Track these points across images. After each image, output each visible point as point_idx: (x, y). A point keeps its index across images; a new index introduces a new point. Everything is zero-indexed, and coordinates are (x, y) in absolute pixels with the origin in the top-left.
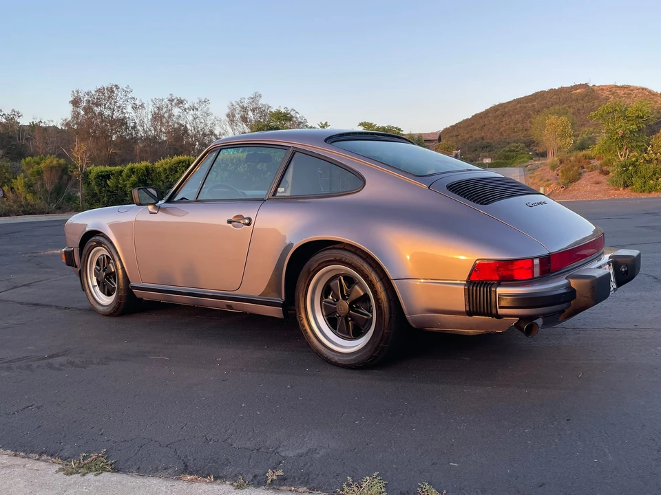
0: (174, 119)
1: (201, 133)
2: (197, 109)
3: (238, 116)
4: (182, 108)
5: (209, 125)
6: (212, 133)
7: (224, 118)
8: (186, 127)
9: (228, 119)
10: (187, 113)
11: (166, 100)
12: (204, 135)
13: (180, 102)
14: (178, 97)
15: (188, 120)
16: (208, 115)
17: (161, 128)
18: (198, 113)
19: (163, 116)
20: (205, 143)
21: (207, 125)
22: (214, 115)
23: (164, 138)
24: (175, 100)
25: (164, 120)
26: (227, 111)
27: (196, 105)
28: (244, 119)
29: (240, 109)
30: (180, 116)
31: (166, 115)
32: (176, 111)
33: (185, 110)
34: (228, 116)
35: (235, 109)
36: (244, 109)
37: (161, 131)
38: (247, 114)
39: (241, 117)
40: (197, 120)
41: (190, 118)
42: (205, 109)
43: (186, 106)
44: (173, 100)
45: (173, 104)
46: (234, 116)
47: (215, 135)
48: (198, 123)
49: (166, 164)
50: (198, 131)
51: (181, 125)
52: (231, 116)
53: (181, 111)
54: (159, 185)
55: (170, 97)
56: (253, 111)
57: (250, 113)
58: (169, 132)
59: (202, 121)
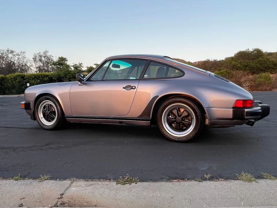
0: (9, 58)
1: (21, 65)
2: (20, 55)
3: (38, 59)
4: (13, 54)
5: (25, 62)
6: (26, 65)
7: (32, 59)
8: (14, 62)
9: (33, 60)
10: (15, 57)
11: (5, 51)
12: (23, 66)
13: (12, 52)
14: (11, 50)
15: (15, 60)
16: (24, 58)
17: (3, 62)
18: (20, 57)
19: (4, 57)
20: (23, 69)
21: (24, 62)
22: (27, 58)
23: (4, 66)
24: (10, 51)
25: (4, 59)
26: (33, 57)
27: (19, 53)
28: (41, 60)
29: (39, 56)
30: (12, 58)
31: (5, 57)
32: (10, 55)
33: (14, 55)
34: (33, 59)
35: (36, 56)
36: (41, 56)
37: (3, 63)
38: (42, 58)
39: (39, 59)
40: (20, 60)
41: (16, 59)
42: (23, 55)
43: (15, 54)
44: (9, 51)
45: (9, 52)
46: (36, 59)
47: (28, 66)
48: (20, 61)
49: (12, 76)
50: (20, 64)
51: (12, 61)
52: (35, 59)
53: (12, 55)
54: (8, 85)
55: (7, 49)
56: (44, 57)
57: (43, 58)
58: (6, 64)
59: (22, 60)
